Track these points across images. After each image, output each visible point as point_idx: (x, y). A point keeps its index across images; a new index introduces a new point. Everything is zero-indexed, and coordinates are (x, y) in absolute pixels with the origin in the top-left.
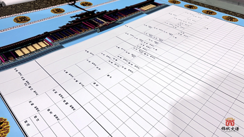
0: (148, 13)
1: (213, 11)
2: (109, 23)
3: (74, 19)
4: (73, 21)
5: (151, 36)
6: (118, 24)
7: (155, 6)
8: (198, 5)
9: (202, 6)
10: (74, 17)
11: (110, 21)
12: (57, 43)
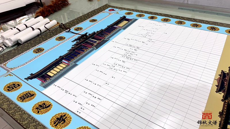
0: (124, 29)
1: (168, 18)
2: (100, 41)
3: (75, 43)
4: (75, 44)
5: (130, 46)
6: (106, 41)
7: (128, 22)
8: (157, 15)
9: (160, 15)
10: (74, 41)
11: (100, 40)
12: (72, 63)
